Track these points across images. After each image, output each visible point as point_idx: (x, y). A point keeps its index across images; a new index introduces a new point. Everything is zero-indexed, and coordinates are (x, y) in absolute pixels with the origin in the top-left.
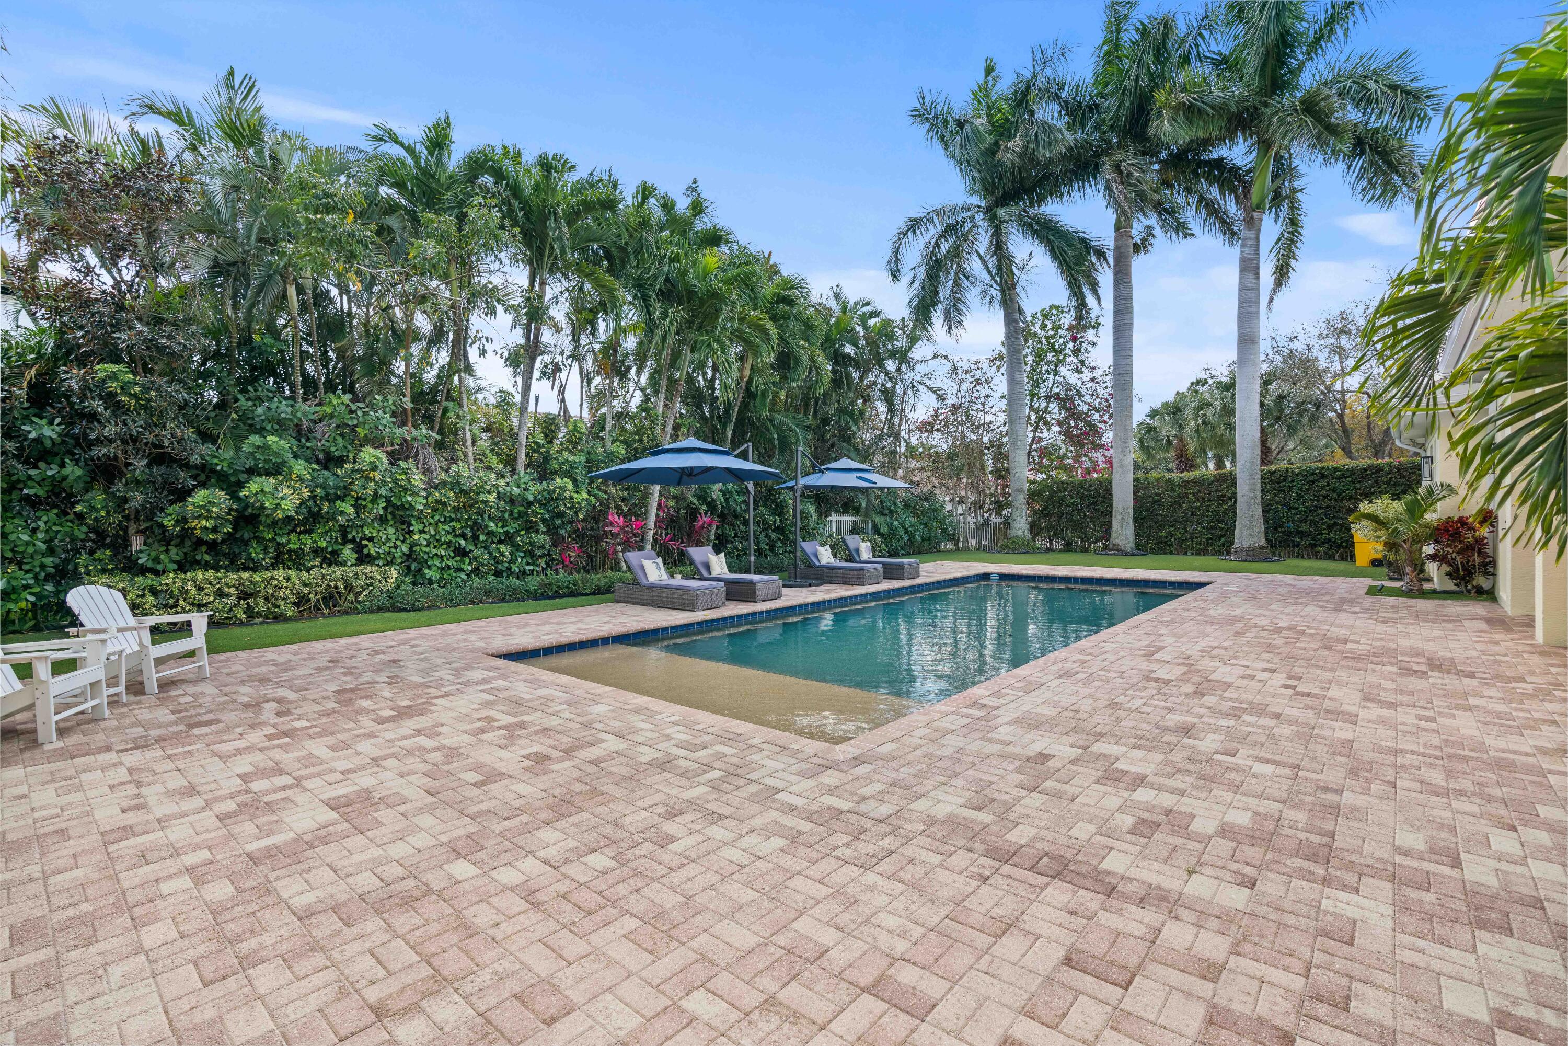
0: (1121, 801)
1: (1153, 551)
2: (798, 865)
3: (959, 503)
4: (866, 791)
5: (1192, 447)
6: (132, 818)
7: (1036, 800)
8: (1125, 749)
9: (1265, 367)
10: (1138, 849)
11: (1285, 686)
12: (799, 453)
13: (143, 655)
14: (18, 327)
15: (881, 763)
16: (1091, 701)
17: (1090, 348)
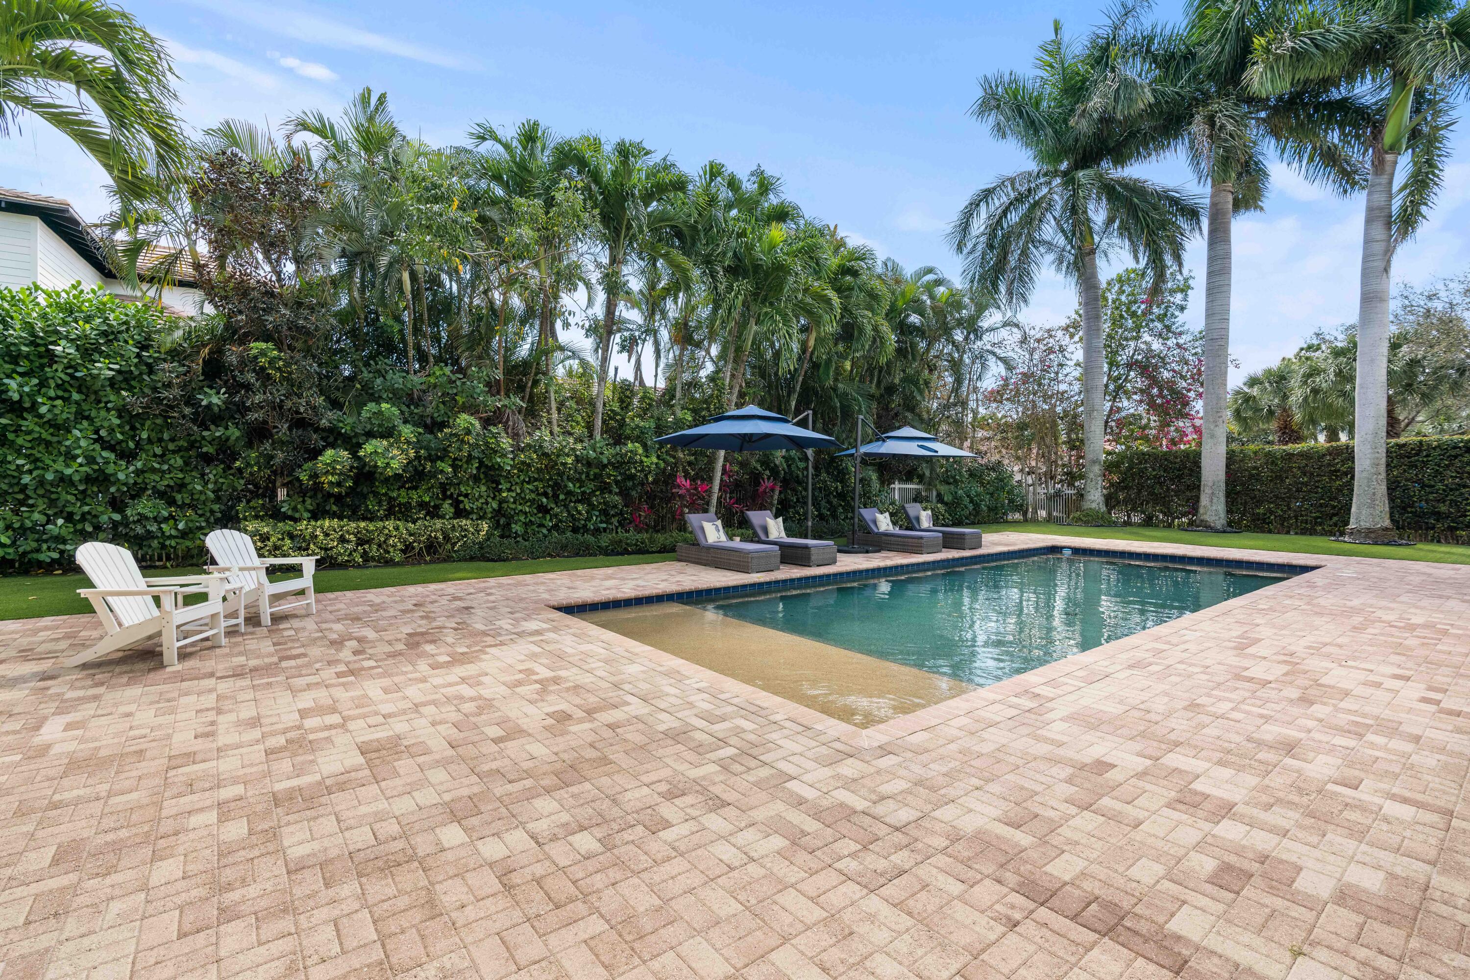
0: (1200, 835)
1: (1248, 529)
2: (793, 875)
3: (1029, 473)
4: (887, 789)
5: (1298, 417)
6: (199, 745)
7: (1087, 821)
8: (1207, 765)
9: (1394, 329)
10: (1221, 907)
11: (1424, 700)
12: (860, 422)
13: (259, 592)
14: (202, 313)
15: (909, 755)
16: (1166, 699)
17: (1177, 313)
